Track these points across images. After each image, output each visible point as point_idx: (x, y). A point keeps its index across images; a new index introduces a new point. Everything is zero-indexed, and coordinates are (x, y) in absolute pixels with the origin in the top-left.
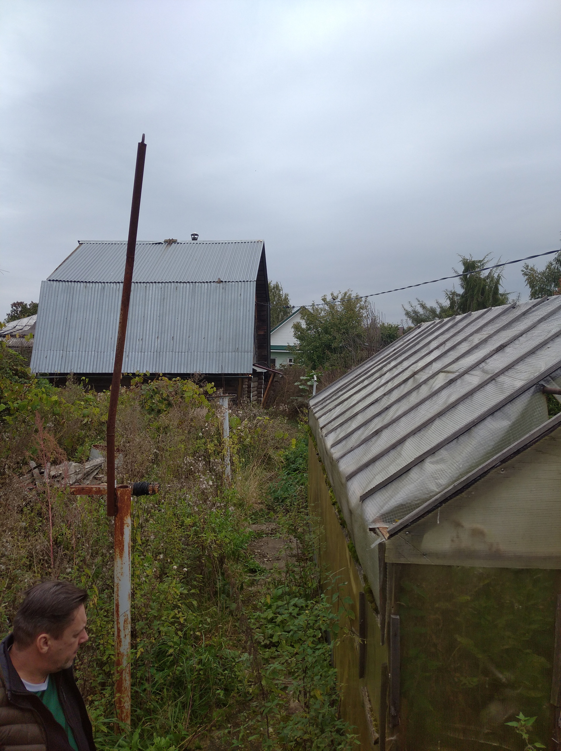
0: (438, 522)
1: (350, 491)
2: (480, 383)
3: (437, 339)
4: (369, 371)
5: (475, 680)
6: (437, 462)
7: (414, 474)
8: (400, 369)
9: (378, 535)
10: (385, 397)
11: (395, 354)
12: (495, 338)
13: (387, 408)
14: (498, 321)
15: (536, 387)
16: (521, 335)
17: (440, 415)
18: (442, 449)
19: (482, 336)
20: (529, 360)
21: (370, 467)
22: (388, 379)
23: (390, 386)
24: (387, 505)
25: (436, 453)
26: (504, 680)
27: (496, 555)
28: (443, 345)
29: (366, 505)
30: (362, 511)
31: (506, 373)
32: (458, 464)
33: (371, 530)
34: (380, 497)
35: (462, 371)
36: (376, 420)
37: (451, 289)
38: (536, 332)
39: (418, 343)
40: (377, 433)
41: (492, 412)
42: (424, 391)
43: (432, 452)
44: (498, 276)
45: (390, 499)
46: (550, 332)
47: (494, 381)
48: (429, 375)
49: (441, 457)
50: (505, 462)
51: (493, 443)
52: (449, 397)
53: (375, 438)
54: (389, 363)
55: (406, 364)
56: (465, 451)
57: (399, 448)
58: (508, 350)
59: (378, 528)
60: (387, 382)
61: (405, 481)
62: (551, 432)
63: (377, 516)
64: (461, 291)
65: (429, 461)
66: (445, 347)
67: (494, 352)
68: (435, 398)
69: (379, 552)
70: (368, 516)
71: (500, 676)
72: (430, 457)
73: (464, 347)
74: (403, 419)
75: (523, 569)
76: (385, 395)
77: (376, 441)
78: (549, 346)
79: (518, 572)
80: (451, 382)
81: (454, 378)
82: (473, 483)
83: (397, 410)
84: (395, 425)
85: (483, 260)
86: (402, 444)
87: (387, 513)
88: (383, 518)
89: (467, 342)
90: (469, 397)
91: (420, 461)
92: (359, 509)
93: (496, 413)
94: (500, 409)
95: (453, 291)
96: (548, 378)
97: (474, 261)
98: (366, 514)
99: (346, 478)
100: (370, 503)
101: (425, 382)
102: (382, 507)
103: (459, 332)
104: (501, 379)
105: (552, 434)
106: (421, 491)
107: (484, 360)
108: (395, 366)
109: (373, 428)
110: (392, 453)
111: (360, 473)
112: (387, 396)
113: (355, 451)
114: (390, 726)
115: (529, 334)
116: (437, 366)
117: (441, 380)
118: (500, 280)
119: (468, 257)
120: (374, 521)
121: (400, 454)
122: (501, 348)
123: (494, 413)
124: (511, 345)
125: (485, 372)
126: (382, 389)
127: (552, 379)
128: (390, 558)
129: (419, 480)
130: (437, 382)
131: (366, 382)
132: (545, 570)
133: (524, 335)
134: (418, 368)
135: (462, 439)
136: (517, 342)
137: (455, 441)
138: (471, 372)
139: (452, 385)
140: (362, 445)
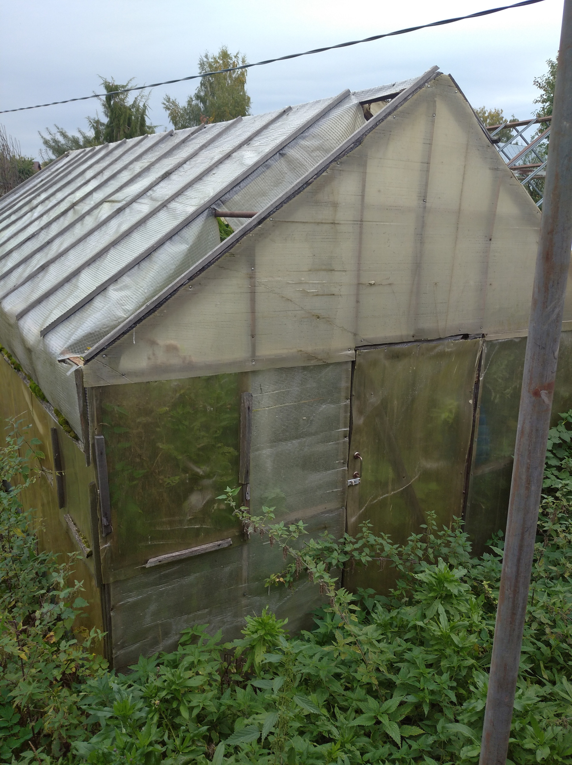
0: (134, 342)
1: (25, 330)
2: (152, 210)
3: (92, 168)
4: (15, 205)
5: (177, 478)
6: (121, 289)
7: (98, 302)
8: (53, 201)
9: (69, 364)
10: (43, 232)
11: (44, 185)
12: (157, 165)
13: (49, 243)
14: (156, 149)
15: (209, 211)
16: (185, 162)
17: (114, 243)
18: (125, 275)
19: (143, 164)
20: (197, 186)
21: (44, 303)
22: (42, 212)
23: (45, 220)
24: (74, 335)
25: (119, 280)
26: (201, 473)
27: (189, 366)
28: (101, 174)
29: (49, 339)
30: (45, 346)
31: (177, 200)
32: (142, 289)
33: (60, 361)
34: (64, 329)
35: (128, 199)
36: (38, 256)
37: (93, 116)
38: (199, 159)
39: (70, 173)
40: (43, 268)
41: (170, 236)
42: (89, 223)
43: (114, 279)
44: (144, 105)
45: (76, 330)
46: (212, 159)
47: (165, 208)
48: (91, 206)
49: (124, 284)
50: (192, 280)
51: (174, 267)
52: (119, 226)
53: (41, 275)
54: (39, 195)
55: (60, 196)
56: (148, 276)
57: (74, 281)
58: (174, 177)
59: (68, 359)
60: (41, 216)
61: (89, 310)
62: (230, 249)
63: (65, 347)
64: (105, 120)
65: (112, 288)
66: (103, 176)
67: (160, 180)
68: (104, 228)
69: (76, 379)
70: (53, 349)
71: (198, 470)
72: (113, 284)
73: (125, 176)
74: (72, 252)
75: (213, 376)
76: (42, 229)
77: (43, 277)
78: (214, 172)
79: (209, 379)
80: (119, 211)
81: (122, 207)
82: (165, 302)
83: (62, 244)
84: (63, 258)
85: (127, 85)
86: (77, 276)
87: (75, 344)
88: (72, 349)
89: (127, 170)
90: (143, 225)
91: (102, 289)
92: (41, 345)
93: (173, 238)
94: (177, 233)
95: (96, 119)
96: (219, 202)
97: (117, 86)
98: (51, 347)
99: (17, 317)
100: (53, 336)
101: (89, 212)
102: (69, 339)
103: (116, 160)
104: (173, 205)
105: (232, 251)
106: (109, 319)
107: (150, 188)
108: (47, 198)
109: (36, 265)
110: (67, 287)
111: (33, 311)
112: (45, 230)
113: (21, 289)
114: (104, 535)
115: (193, 161)
116: (98, 196)
117: (106, 210)
118: (146, 111)
119: (109, 80)
120: (62, 353)
121: (76, 287)
122: (167, 175)
123: (171, 237)
124: (176, 172)
125: (153, 199)
126: (36, 223)
127: (222, 203)
128: (89, 382)
129: (105, 308)
130: (102, 212)
131: (13, 218)
132: (231, 374)
133: (188, 163)
134: (77, 199)
135: (144, 264)
136: (181, 169)
137: (136, 267)
138: (139, 201)
139: (121, 214)
140: (28, 283)
